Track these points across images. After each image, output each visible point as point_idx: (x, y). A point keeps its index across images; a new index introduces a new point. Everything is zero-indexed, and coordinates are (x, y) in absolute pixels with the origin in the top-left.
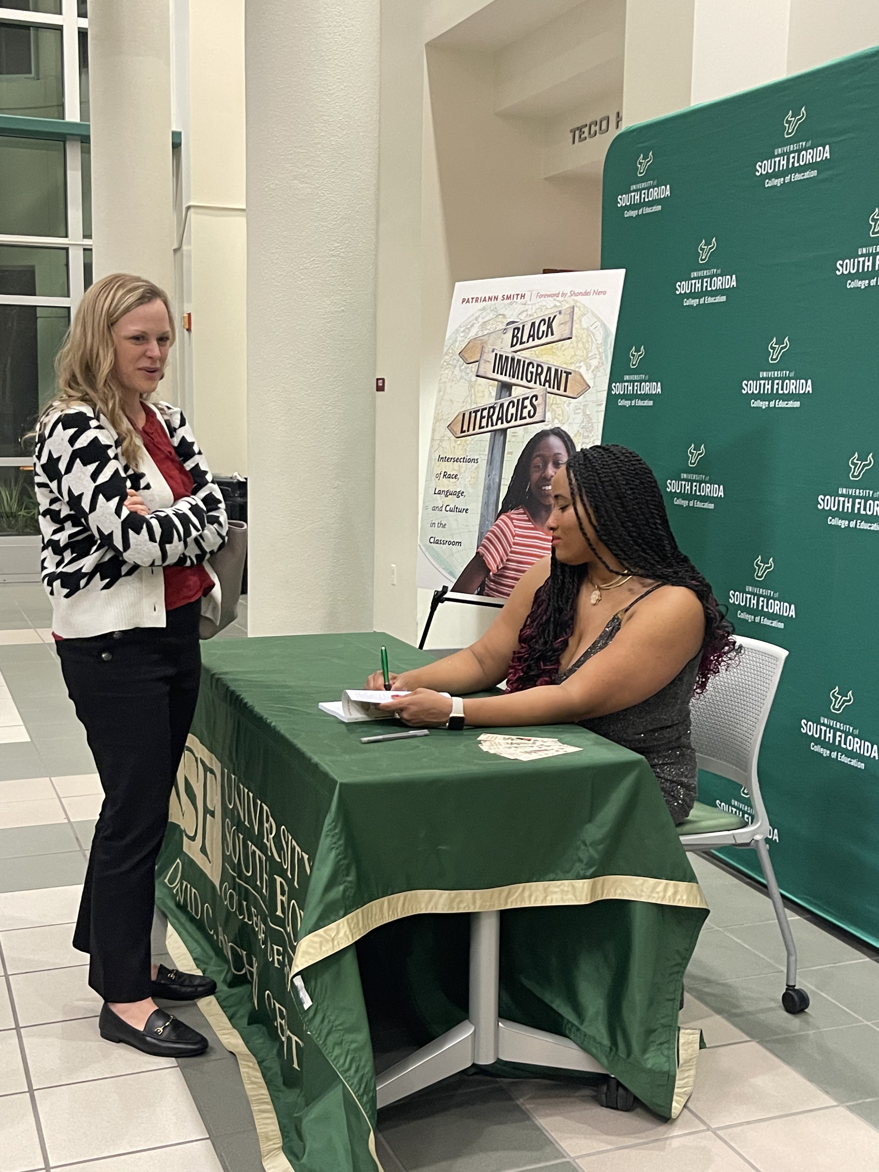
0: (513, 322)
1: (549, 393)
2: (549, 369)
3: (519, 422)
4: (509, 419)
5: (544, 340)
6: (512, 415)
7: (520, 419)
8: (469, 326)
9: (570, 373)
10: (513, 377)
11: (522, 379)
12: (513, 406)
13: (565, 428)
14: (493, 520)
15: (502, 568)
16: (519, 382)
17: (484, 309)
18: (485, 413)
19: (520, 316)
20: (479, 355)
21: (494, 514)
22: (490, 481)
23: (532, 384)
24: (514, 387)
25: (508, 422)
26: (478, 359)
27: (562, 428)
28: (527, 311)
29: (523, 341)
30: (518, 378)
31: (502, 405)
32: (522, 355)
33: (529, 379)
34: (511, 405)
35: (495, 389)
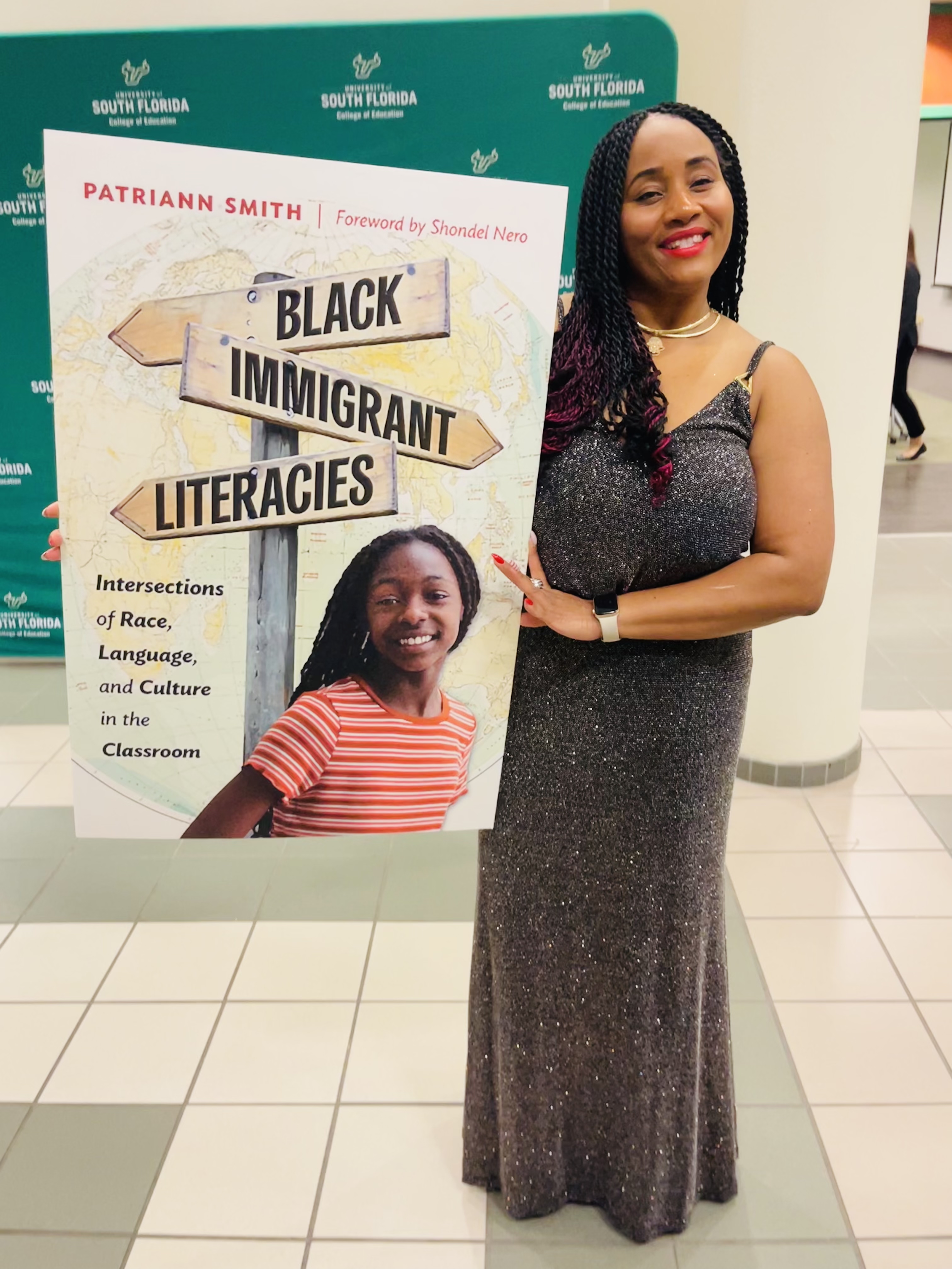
0: (276, 276)
1: (399, 453)
2: (396, 401)
3: (326, 512)
4: (299, 503)
5: (373, 332)
6: (306, 496)
7: (329, 507)
8: (129, 266)
9: (453, 415)
10: (298, 410)
11: (323, 417)
12: (307, 477)
13: (447, 527)
14: (282, 705)
15: (311, 789)
16: (315, 422)
17: (169, 225)
18: (227, 488)
19: (294, 264)
20: (181, 347)
21: (282, 693)
22: (263, 630)
23: (353, 431)
24: (302, 436)
25: (295, 510)
26: (179, 356)
27: (439, 527)
28: (313, 251)
29: (314, 326)
30: (310, 414)
31: (273, 474)
32: (314, 361)
33: (343, 417)
34: (301, 473)
35: (248, 435)
